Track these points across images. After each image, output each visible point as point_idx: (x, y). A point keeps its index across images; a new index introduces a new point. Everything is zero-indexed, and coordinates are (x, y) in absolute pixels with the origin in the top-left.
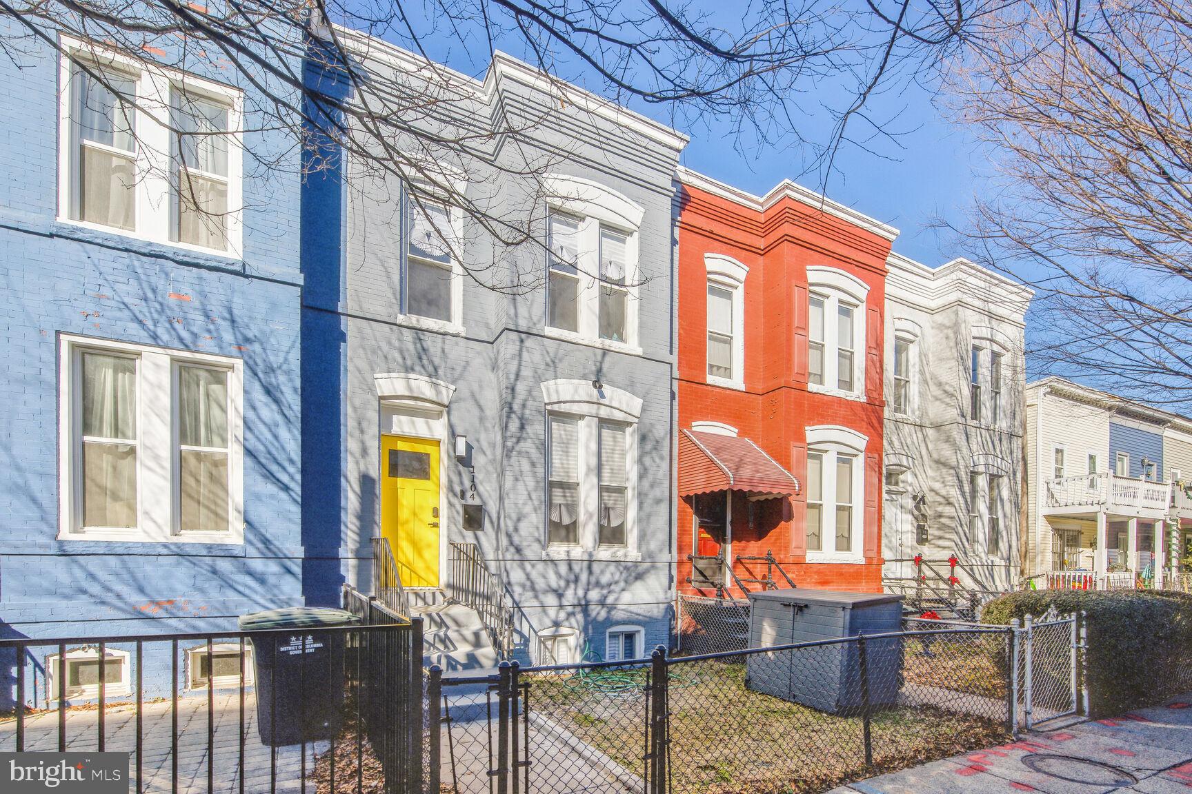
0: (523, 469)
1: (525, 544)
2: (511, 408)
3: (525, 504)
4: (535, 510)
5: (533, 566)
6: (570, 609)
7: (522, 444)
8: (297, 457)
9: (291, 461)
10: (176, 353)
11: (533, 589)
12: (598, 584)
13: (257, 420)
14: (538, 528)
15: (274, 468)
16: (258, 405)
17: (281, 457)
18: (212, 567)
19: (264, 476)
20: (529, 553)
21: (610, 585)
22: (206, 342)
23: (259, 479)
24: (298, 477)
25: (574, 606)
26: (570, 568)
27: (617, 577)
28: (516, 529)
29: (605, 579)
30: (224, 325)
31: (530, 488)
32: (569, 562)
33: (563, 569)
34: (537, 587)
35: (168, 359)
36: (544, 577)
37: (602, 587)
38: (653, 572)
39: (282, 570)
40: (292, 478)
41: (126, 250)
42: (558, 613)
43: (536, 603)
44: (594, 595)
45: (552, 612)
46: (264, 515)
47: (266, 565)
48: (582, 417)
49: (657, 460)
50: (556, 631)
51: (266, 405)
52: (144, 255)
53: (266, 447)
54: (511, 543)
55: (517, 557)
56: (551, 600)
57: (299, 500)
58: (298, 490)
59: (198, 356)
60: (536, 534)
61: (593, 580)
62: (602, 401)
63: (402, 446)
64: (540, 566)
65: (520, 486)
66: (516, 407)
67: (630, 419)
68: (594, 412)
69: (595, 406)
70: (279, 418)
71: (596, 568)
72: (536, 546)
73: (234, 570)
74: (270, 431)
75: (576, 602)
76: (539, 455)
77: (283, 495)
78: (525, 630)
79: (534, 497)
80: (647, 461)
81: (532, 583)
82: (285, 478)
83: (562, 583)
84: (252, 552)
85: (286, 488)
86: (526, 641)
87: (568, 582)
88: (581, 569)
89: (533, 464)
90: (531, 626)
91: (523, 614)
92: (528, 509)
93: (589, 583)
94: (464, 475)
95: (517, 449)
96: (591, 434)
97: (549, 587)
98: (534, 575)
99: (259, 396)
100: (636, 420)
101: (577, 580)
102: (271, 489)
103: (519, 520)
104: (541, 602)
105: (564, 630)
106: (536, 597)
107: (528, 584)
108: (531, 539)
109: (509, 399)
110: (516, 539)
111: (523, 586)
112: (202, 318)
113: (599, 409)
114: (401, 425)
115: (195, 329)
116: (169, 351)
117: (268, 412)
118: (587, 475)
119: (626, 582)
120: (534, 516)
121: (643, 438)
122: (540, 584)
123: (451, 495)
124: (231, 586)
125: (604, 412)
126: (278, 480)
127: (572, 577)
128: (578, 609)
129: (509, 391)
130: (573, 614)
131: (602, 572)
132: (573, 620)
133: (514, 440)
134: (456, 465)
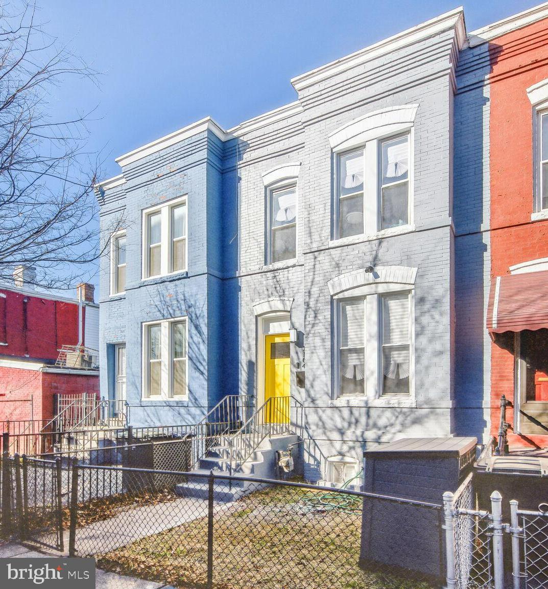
0: (316, 345)
1: (318, 396)
2: (308, 305)
3: (318, 368)
4: (325, 371)
5: (324, 411)
6: (351, 444)
7: (315, 328)
8: (206, 358)
9: (204, 360)
10: (170, 320)
11: (324, 428)
12: (375, 425)
13: (193, 343)
14: (326, 385)
15: (198, 364)
16: (193, 335)
17: (201, 358)
18: (178, 411)
19: (195, 369)
20: (320, 403)
21: (386, 427)
22: (178, 313)
23: (194, 371)
24: (206, 367)
25: (354, 442)
26: (351, 413)
27: (393, 420)
28: (312, 386)
29: (382, 422)
30: (182, 302)
31: (321, 357)
32: (351, 408)
33: (346, 413)
34: (327, 426)
35: (167, 323)
36: (332, 419)
37: (379, 429)
38: (432, 417)
39: (201, 413)
40: (205, 368)
41: (156, 284)
42: (342, 446)
43: (325, 438)
44: (371, 435)
45: (338, 445)
46: (195, 387)
47: (196, 410)
48: (364, 297)
49: (437, 317)
50: (342, 459)
51: (196, 335)
52: (160, 283)
53: (196, 355)
54: (309, 396)
55: (311, 405)
56: (335, 436)
57: (207, 378)
58: (206, 374)
59: (176, 319)
60: (326, 389)
61: (371, 422)
62: (378, 280)
63: (278, 340)
64: (329, 411)
65: (315, 356)
66: (312, 304)
67: (408, 287)
68: (373, 291)
69: (373, 286)
70: (200, 340)
71: (373, 413)
72: (326, 398)
73: (185, 413)
74: (197, 347)
75: (354, 439)
76: (327, 333)
77: (201, 377)
78: (318, 456)
79: (324, 363)
80: (425, 320)
81: (323, 423)
82: (201, 368)
83: (346, 425)
84: (190, 404)
85: (202, 373)
86: (319, 463)
87: (350, 424)
88: (360, 415)
89: (323, 340)
90: (321, 453)
91: (316, 444)
92: (320, 372)
93: (367, 425)
94: (299, 353)
95: (312, 332)
96: (372, 308)
97: (336, 427)
98: (324, 417)
99: (194, 331)
100: (413, 287)
101: (357, 421)
102: (197, 374)
103: (314, 380)
104: (328, 437)
105: (347, 459)
106: (325, 433)
107: (320, 424)
108: (322, 392)
109: (307, 300)
110: (312, 393)
111: (317, 425)
112: (176, 302)
113: (377, 287)
114: (275, 328)
115: (174, 308)
116: (168, 320)
117: (197, 338)
118: (368, 341)
119: (403, 425)
120: (324, 376)
121: (421, 301)
122: (329, 424)
123: (292, 366)
124: (184, 420)
125: (382, 289)
126: (199, 370)
127: (353, 420)
128: (358, 444)
129: (307, 294)
130: (353, 448)
131: (379, 417)
132: (353, 452)
133: (310, 326)
134: (295, 347)
